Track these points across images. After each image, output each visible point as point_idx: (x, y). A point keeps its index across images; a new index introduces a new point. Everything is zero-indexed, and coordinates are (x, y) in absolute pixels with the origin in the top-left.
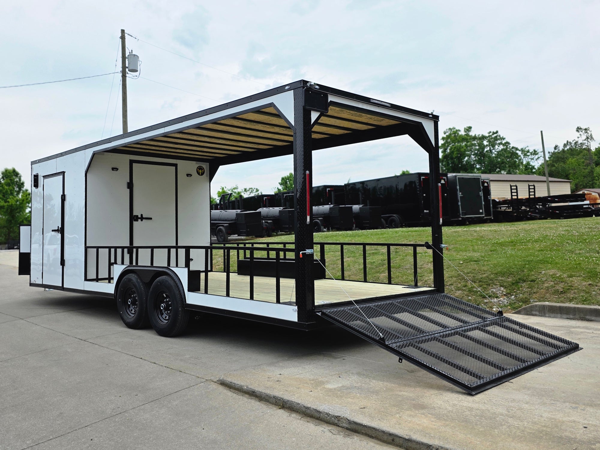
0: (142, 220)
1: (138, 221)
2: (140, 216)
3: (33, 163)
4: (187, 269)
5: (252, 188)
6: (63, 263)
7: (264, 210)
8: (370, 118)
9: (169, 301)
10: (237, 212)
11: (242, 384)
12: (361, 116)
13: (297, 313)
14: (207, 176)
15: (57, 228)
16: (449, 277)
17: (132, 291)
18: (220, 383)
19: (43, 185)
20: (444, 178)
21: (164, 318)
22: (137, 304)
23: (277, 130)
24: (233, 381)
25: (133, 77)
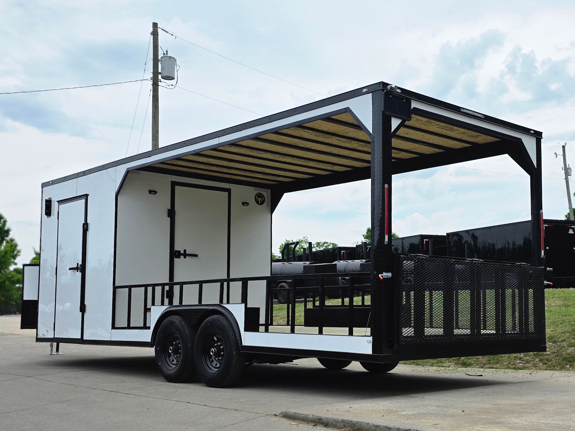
0: (185, 257)
1: (180, 258)
2: (182, 252)
3: (44, 185)
4: (244, 305)
5: (327, 243)
6: (83, 308)
7: (341, 264)
8: (464, 133)
9: (221, 345)
10: (305, 265)
11: (307, 413)
12: (452, 130)
13: (371, 344)
14: (268, 206)
15: (75, 266)
16: (562, 333)
17: (174, 338)
18: (282, 416)
19: (58, 212)
20: (572, 227)
21: (215, 366)
22: (180, 353)
23: (354, 145)
24: (298, 412)
25: (168, 87)
